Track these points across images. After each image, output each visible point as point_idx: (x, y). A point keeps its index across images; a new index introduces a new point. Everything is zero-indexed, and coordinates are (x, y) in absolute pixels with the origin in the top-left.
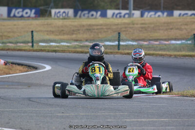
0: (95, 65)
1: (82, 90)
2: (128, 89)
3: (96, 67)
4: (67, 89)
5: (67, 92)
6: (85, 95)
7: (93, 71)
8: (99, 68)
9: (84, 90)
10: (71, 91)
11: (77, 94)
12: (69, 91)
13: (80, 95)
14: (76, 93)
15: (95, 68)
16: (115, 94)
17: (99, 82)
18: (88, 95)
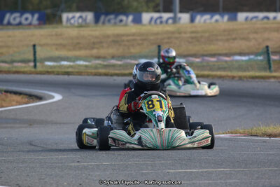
0: (153, 96)
1: (136, 137)
2: (208, 134)
3: (155, 100)
4: (110, 136)
5: (110, 141)
6: (142, 146)
7: (151, 106)
8: (160, 101)
9: (140, 138)
10: (118, 140)
11: (128, 145)
12: (114, 140)
13: (132, 146)
14: (126, 143)
15: (152, 101)
16: (189, 143)
17: (162, 125)
18: (146, 146)
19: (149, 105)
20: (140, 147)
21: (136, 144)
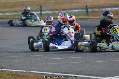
0: (115, 27)
3: (116, 29)
4: (98, 46)
5: (98, 48)
6: (114, 50)
9: (112, 46)
10: (102, 48)
12: (100, 47)
13: (109, 50)
14: (106, 49)
18: (116, 50)
19: (114, 31)
20: (113, 50)
21: (110, 49)
